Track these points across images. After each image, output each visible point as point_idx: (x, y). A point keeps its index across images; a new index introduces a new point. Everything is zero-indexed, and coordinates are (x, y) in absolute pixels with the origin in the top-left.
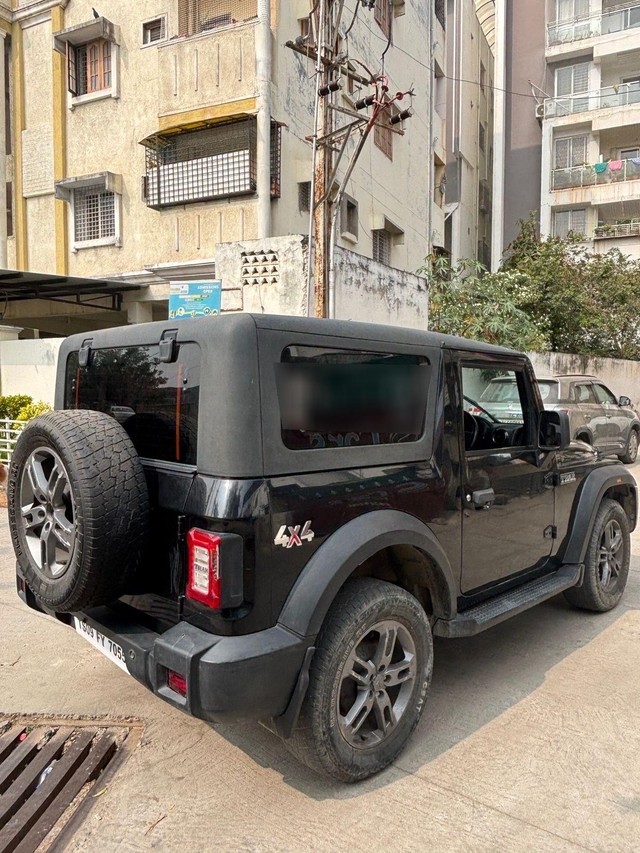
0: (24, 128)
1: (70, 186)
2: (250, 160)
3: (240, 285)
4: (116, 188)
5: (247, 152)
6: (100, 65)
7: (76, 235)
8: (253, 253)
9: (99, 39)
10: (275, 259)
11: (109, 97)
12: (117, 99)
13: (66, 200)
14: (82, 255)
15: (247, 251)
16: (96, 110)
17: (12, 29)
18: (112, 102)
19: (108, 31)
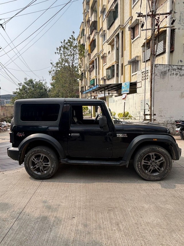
0: (125, 50)
1: (131, 61)
2: (164, 43)
3: (141, 81)
4: (139, 59)
5: (163, 41)
6: (137, 30)
7: (132, 72)
8: (144, 72)
9: (137, 24)
10: (148, 73)
11: (138, 37)
12: (140, 37)
13: (131, 64)
14: (133, 76)
15: (143, 71)
16: (137, 41)
17: (123, 29)
18: (139, 38)
19: (137, 21)
